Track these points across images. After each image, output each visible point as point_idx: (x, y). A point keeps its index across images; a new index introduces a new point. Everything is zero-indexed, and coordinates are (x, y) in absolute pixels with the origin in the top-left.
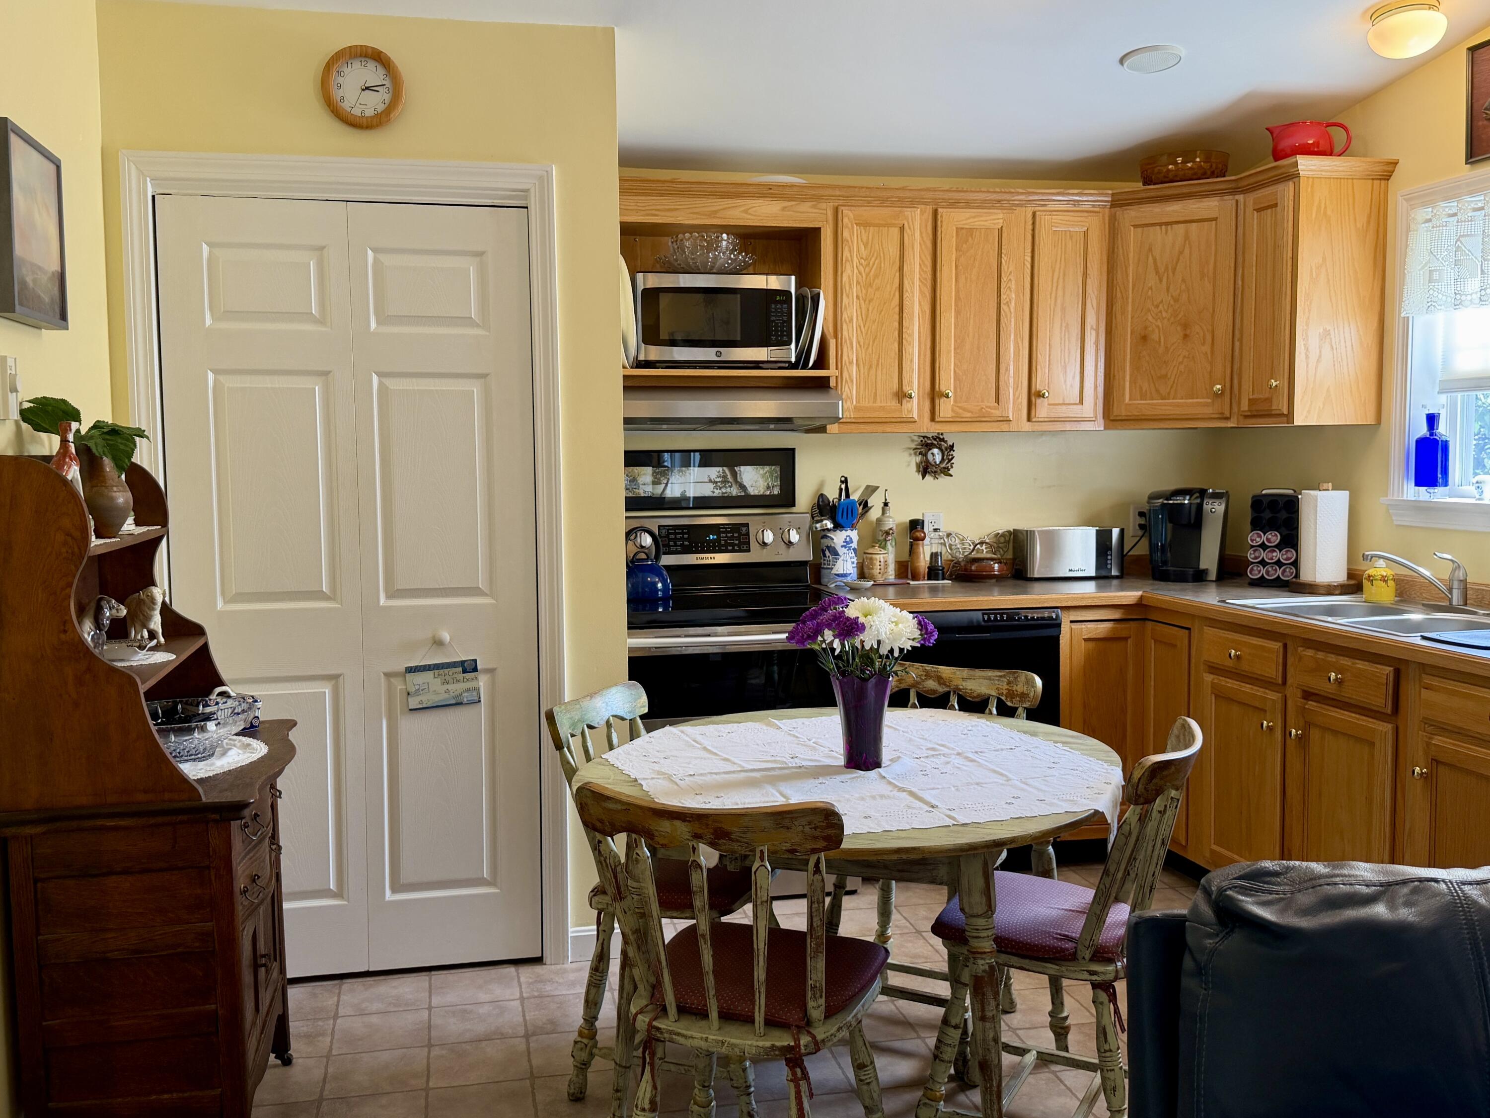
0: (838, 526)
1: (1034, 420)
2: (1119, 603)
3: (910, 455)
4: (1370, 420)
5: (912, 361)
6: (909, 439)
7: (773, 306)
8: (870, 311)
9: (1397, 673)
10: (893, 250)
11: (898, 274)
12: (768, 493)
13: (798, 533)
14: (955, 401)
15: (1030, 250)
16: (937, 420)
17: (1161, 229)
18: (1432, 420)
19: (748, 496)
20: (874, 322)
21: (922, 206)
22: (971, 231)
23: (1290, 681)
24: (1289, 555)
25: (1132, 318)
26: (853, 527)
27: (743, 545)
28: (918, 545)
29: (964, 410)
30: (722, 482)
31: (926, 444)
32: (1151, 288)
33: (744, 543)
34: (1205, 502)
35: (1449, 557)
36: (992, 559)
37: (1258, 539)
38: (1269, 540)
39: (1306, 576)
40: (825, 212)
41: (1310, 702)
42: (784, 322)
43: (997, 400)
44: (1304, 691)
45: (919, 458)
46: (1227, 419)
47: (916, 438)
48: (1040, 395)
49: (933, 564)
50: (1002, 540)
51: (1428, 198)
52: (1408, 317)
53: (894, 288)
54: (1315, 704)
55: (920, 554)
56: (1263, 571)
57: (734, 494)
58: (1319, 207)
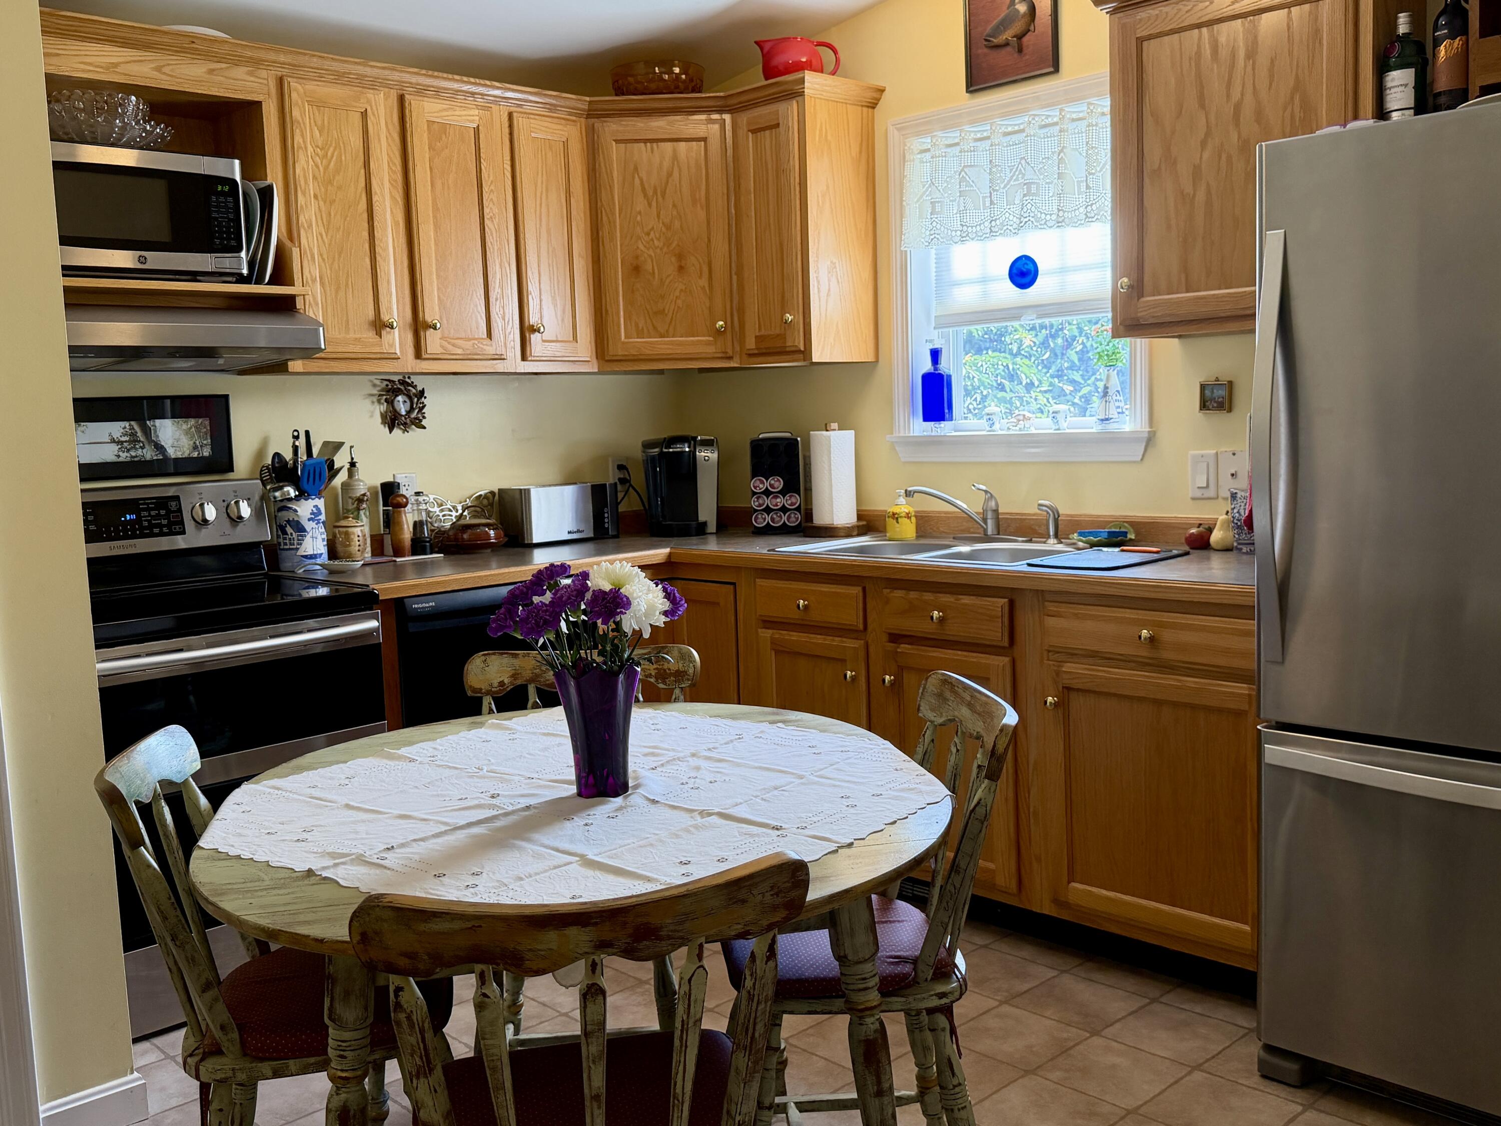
0: (303, 494)
1: (530, 359)
2: (650, 563)
3: (373, 402)
4: (871, 358)
5: (389, 282)
6: (370, 384)
7: (214, 198)
8: (332, 214)
9: (1012, 604)
10: (356, 141)
11: (363, 171)
12: (195, 454)
13: (249, 505)
14: (443, 333)
15: (509, 158)
16: (424, 356)
17: (646, 146)
18: (935, 355)
19: (168, 460)
20: (338, 229)
21: (387, 90)
22: (444, 127)
24: (793, 500)
25: (621, 246)
26: (319, 495)
27: (176, 526)
28: (400, 512)
29: (454, 345)
31: (391, 390)
32: (640, 213)
33: (176, 523)
34: (697, 450)
35: (984, 488)
36: (487, 525)
37: (761, 486)
38: (771, 485)
39: (821, 518)
40: (265, 82)
41: (902, 646)
42: (230, 220)
43: (489, 335)
44: (890, 634)
46: (730, 358)
47: (378, 382)
48: (534, 330)
49: (418, 536)
50: (485, 502)
51: (923, 127)
52: (906, 251)
53: (359, 190)
54: (907, 646)
55: (400, 524)
56: (768, 519)
57: (148, 457)
58: (821, 130)
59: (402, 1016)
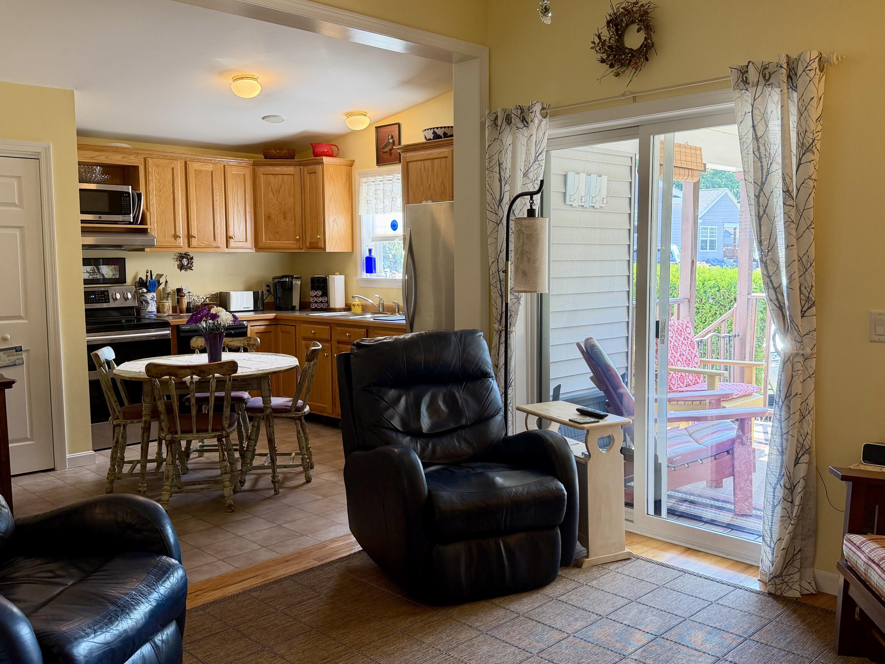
0: (149, 291)
1: (229, 248)
2: (266, 319)
3: (174, 261)
4: (350, 251)
5: (179, 222)
6: (173, 255)
7: (123, 198)
8: (161, 201)
10: (170, 177)
11: (172, 187)
12: (114, 277)
13: (131, 294)
14: (198, 239)
15: (224, 180)
16: (191, 246)
17: (273, 176)
18: (370, 251)
19: (104, 279)
20: (163, 206)
21: (180, 160)
22: (200, 171)
23: (333, 339)
24: (325, 299)
25: (264, 209)
26: (154, 292)
27: (107, 300)
28: (182, 298)
29: (202, 243)
30: (93, 272)
31: (181, 257)
32: (270, 198)
34: (293, 280)
35: (378, 296)
37: (314, 294)
38: (317, 294)
39: (332, 306)
40: (140, 159)
42: (128, 205)
43: (215, 240)
44: (338, 341)
45: (178, 263)
46: (302, 249)
47: (177, 254)
48: (231, 238)
49: (189, 307)
50: (215, 296)
51: (365, 175)
52: (360, 216)
53: (171, 192)
54: (341, 345)
55: (182, 303)
56: (316, 305)
57: (98, 278)
58: (330, 174)
59: (155, 387)
